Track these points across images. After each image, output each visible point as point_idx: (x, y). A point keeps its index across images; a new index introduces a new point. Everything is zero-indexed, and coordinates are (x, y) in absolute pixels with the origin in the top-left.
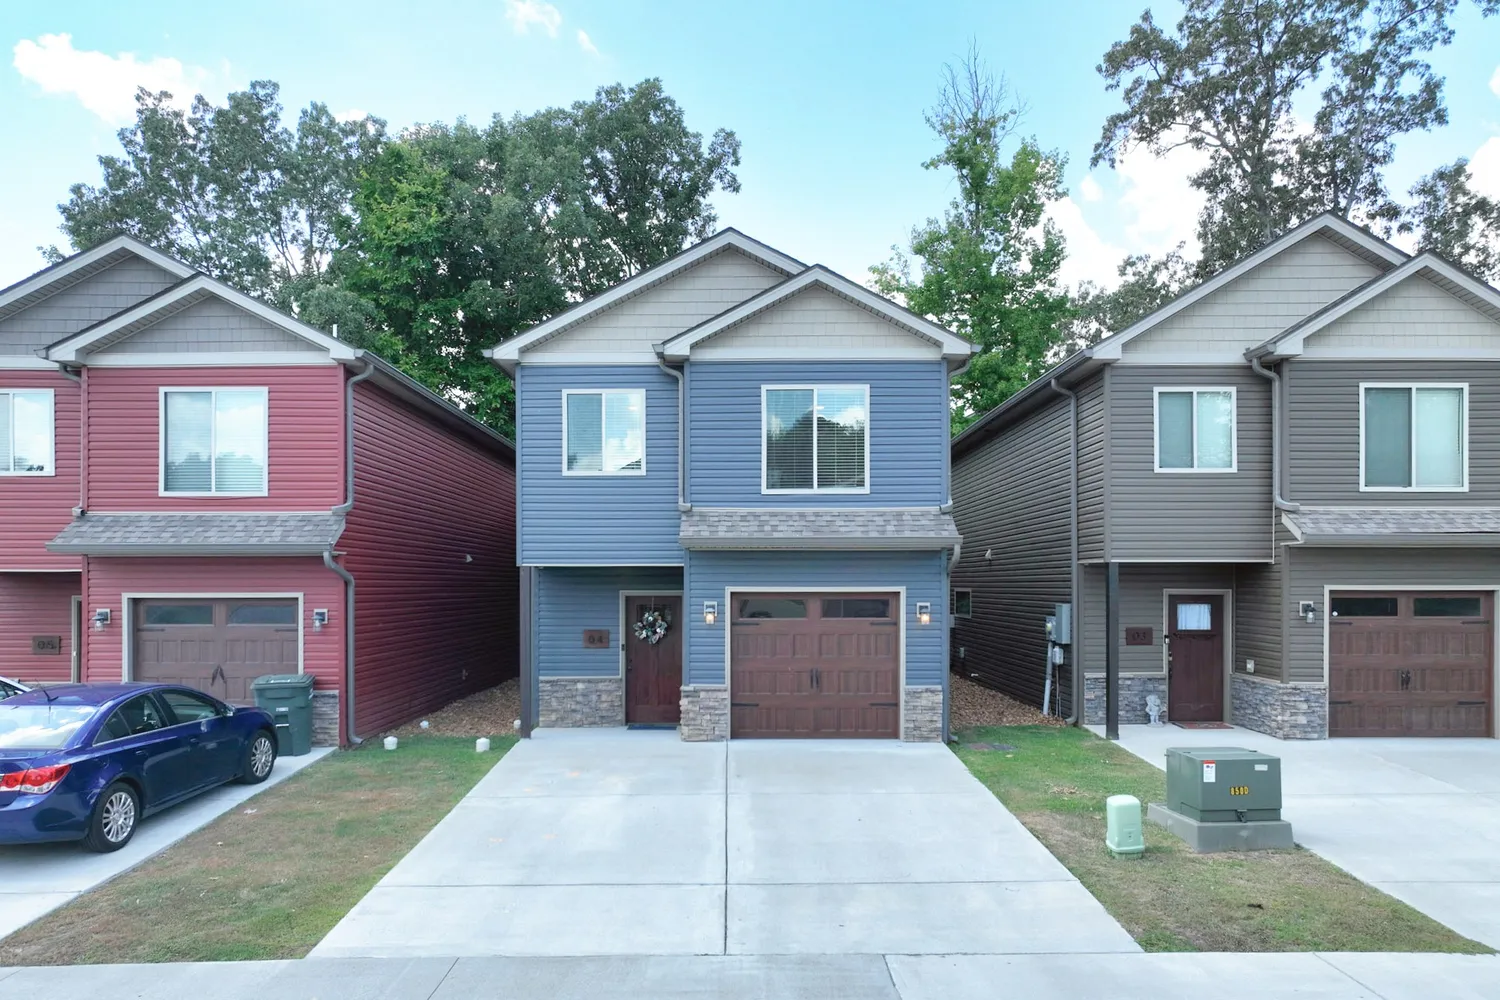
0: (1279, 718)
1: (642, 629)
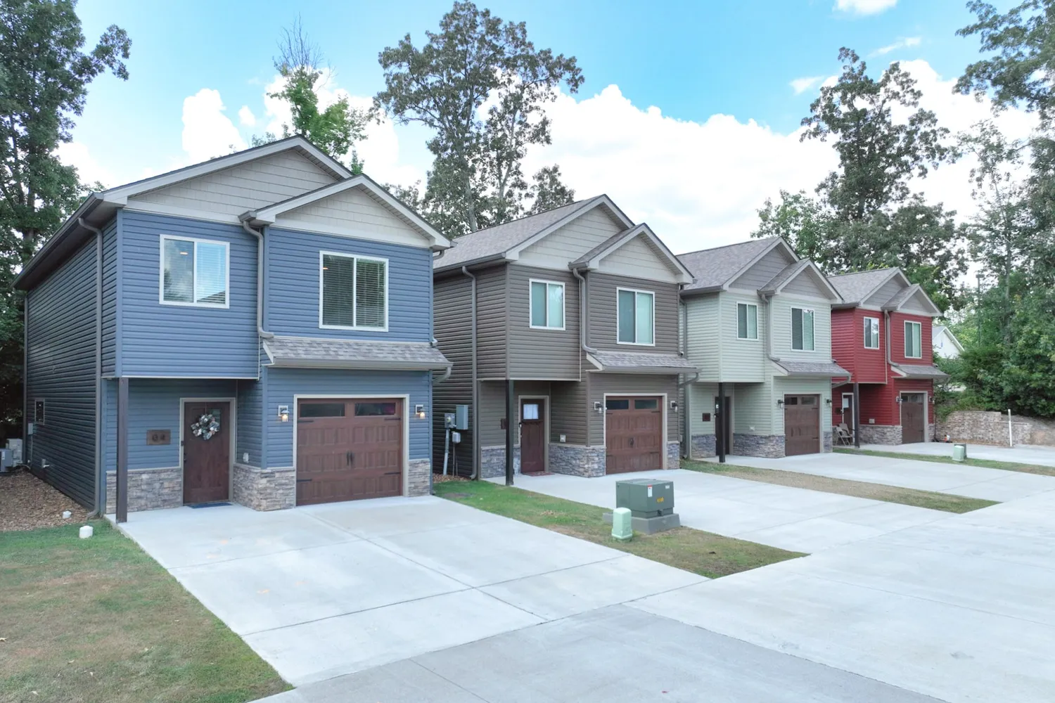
0: (586, 466)
1: (198, 428)
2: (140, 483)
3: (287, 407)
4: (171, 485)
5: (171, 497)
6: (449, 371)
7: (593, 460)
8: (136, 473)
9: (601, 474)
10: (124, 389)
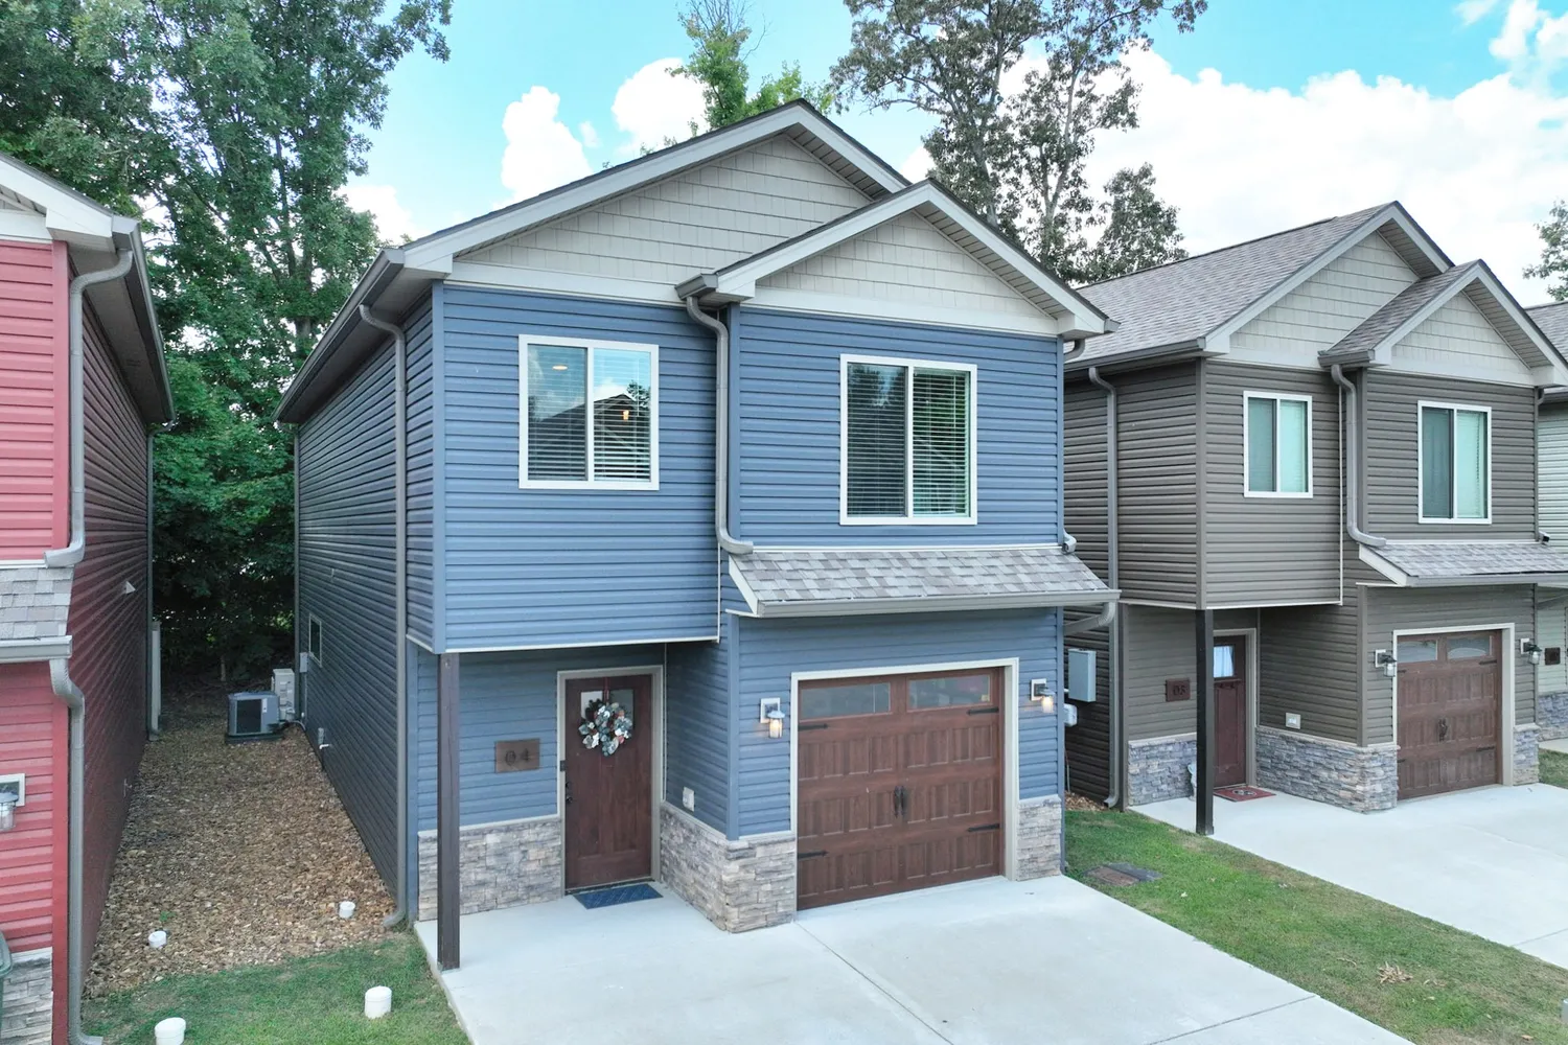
0: (1359, 788)
1: (592, 732)
2: (482, 854)
3: (777, 701)
4: (542, 854)
5: (542, 880)
6: (1112, 609)
7: (1374, 774)
8: (476, 833)
9: (1389, 805)
10: (450, 671)
